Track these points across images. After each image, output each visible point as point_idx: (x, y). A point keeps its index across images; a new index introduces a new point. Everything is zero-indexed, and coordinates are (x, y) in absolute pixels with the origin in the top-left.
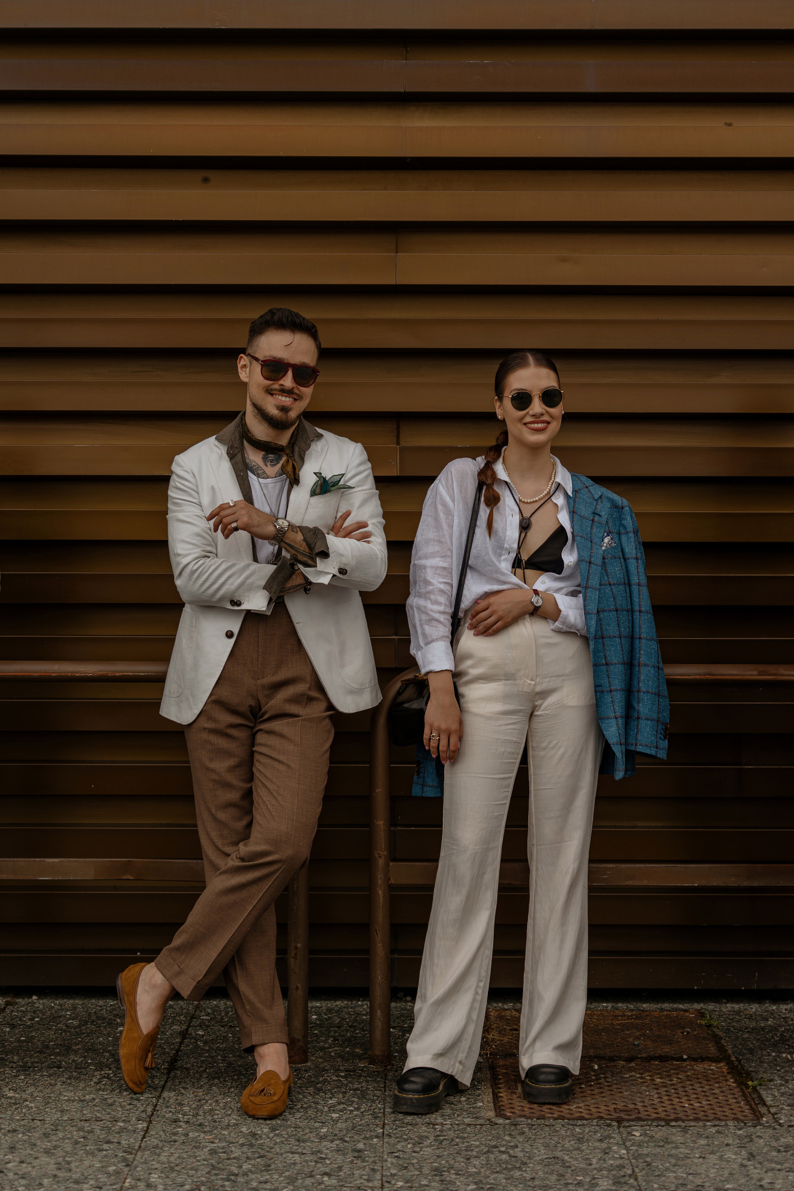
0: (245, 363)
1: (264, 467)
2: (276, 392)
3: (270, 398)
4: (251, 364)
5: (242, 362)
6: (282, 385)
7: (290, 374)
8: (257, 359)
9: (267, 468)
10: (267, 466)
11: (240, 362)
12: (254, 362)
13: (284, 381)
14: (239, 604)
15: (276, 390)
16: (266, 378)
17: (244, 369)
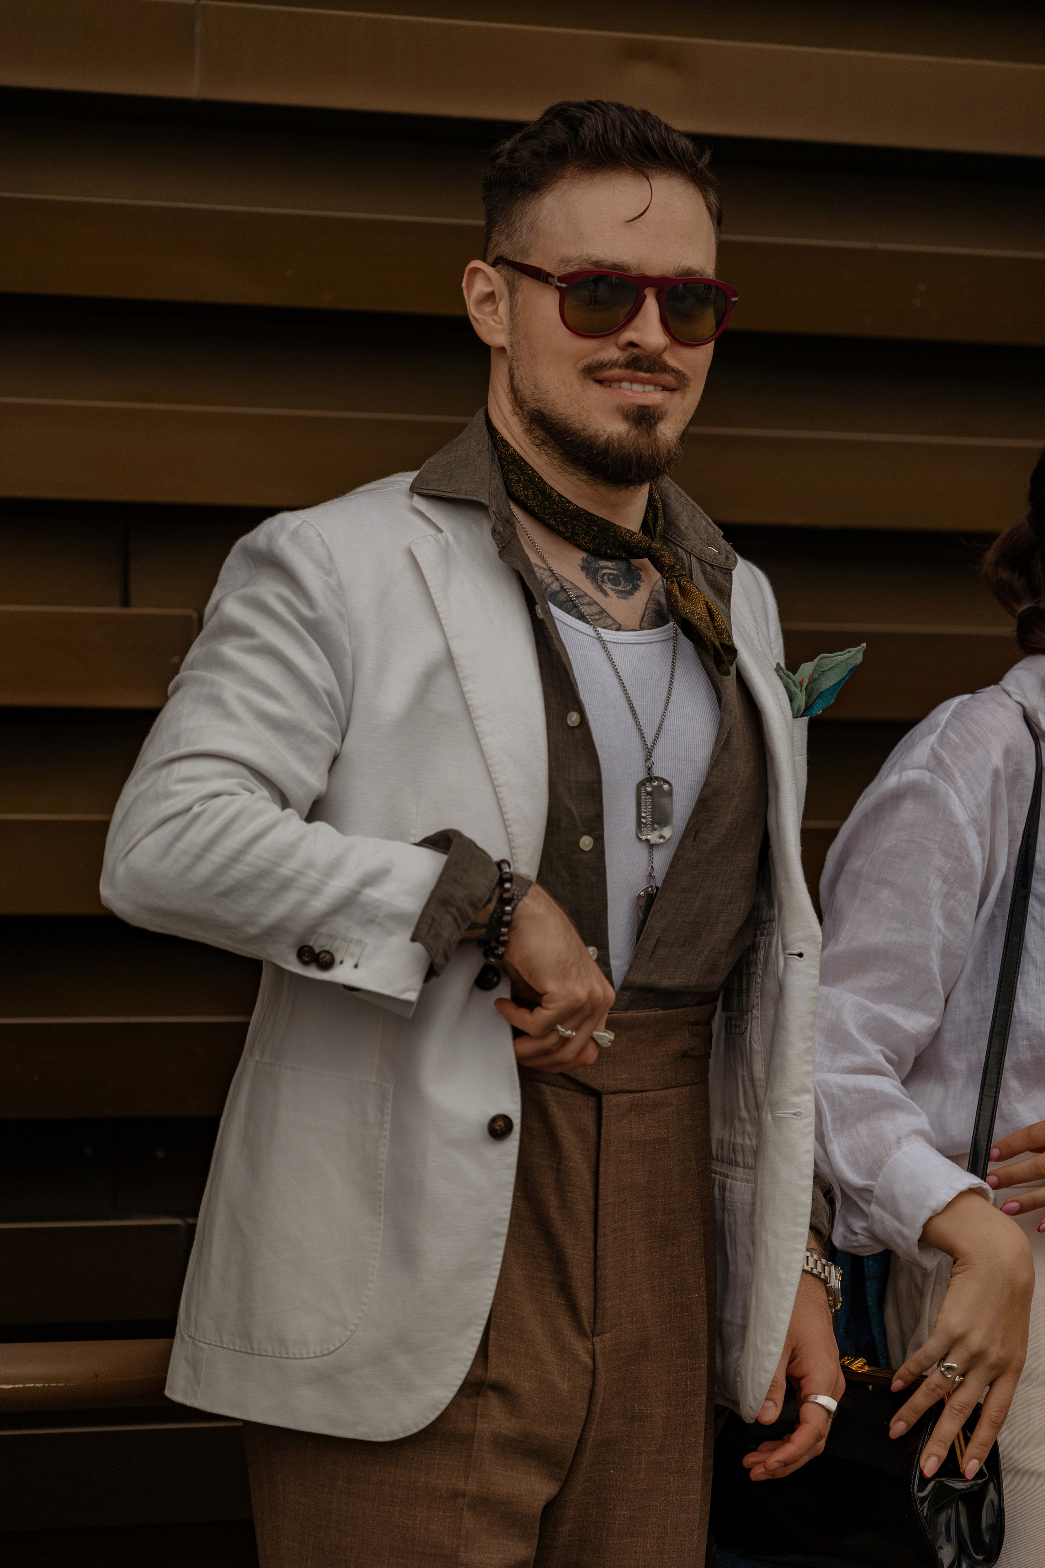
0: (488, 289)
1: (598, 596)
2: (616, 372)
3: (596, 392)
4: (512, 289)
5: (480, 287)
6: (632, 344)
7: (651, 307)
8: (538, 275)
9: (608, 600)
10: (606, 594)
11: (470, 285)
12: (527, 285)
13: (636, 330)
14: (326, 962)
15: (613, 364)
16: (579, 331)
17: (488, 308)
